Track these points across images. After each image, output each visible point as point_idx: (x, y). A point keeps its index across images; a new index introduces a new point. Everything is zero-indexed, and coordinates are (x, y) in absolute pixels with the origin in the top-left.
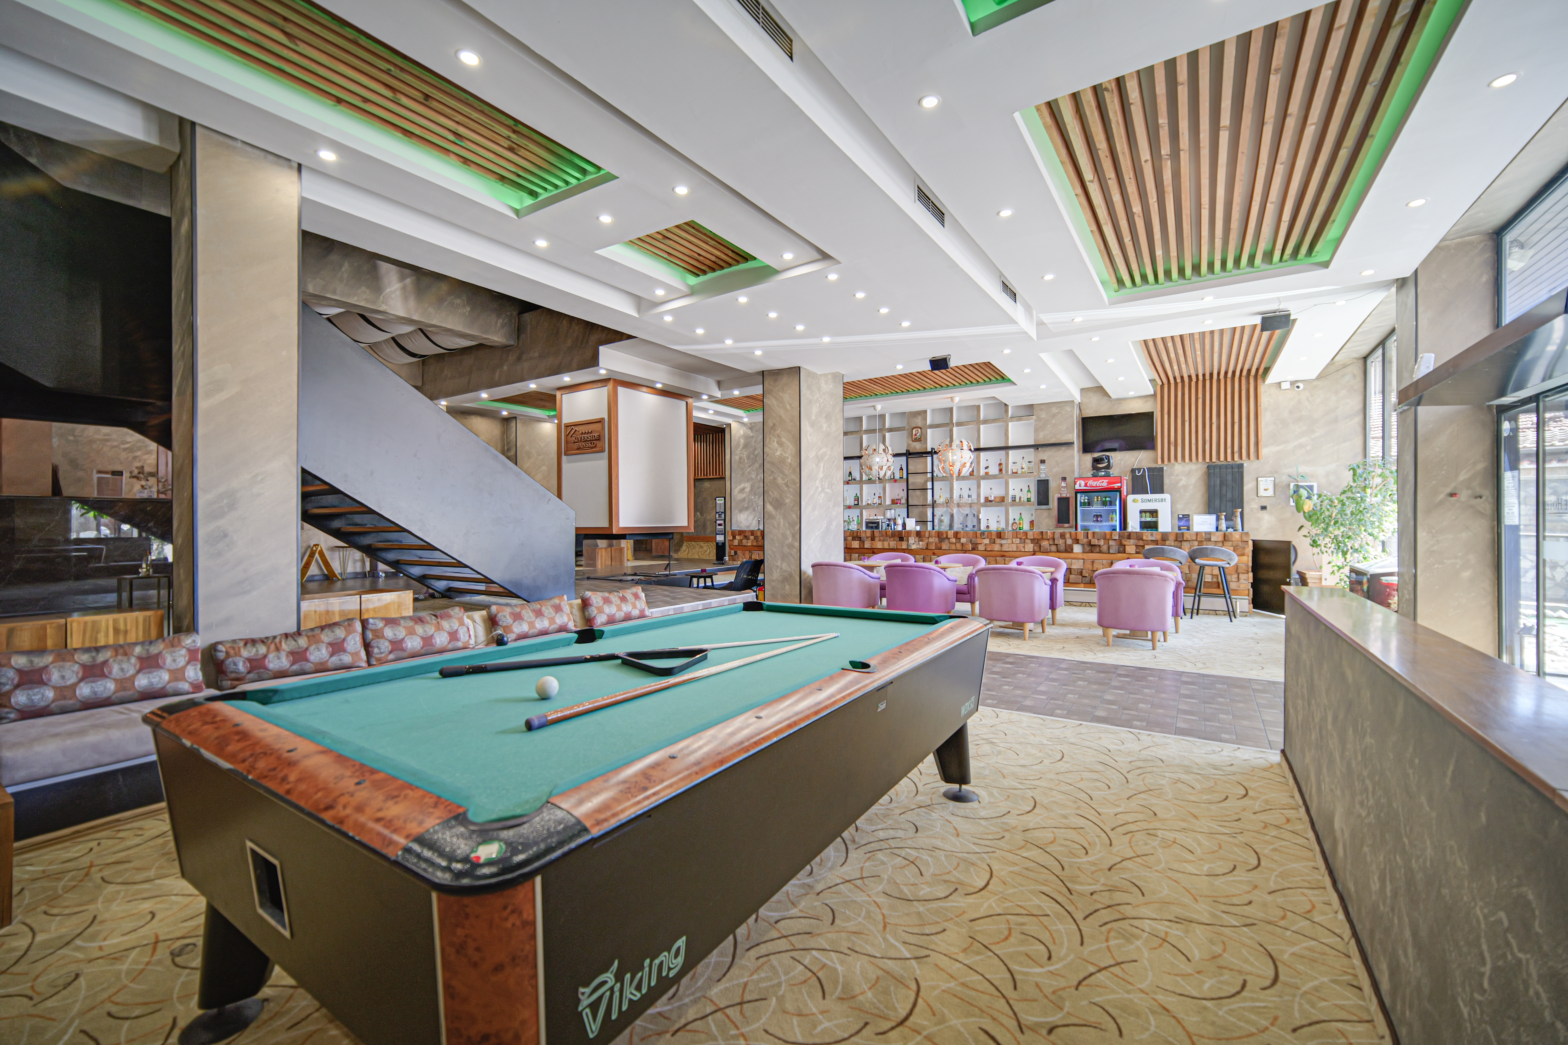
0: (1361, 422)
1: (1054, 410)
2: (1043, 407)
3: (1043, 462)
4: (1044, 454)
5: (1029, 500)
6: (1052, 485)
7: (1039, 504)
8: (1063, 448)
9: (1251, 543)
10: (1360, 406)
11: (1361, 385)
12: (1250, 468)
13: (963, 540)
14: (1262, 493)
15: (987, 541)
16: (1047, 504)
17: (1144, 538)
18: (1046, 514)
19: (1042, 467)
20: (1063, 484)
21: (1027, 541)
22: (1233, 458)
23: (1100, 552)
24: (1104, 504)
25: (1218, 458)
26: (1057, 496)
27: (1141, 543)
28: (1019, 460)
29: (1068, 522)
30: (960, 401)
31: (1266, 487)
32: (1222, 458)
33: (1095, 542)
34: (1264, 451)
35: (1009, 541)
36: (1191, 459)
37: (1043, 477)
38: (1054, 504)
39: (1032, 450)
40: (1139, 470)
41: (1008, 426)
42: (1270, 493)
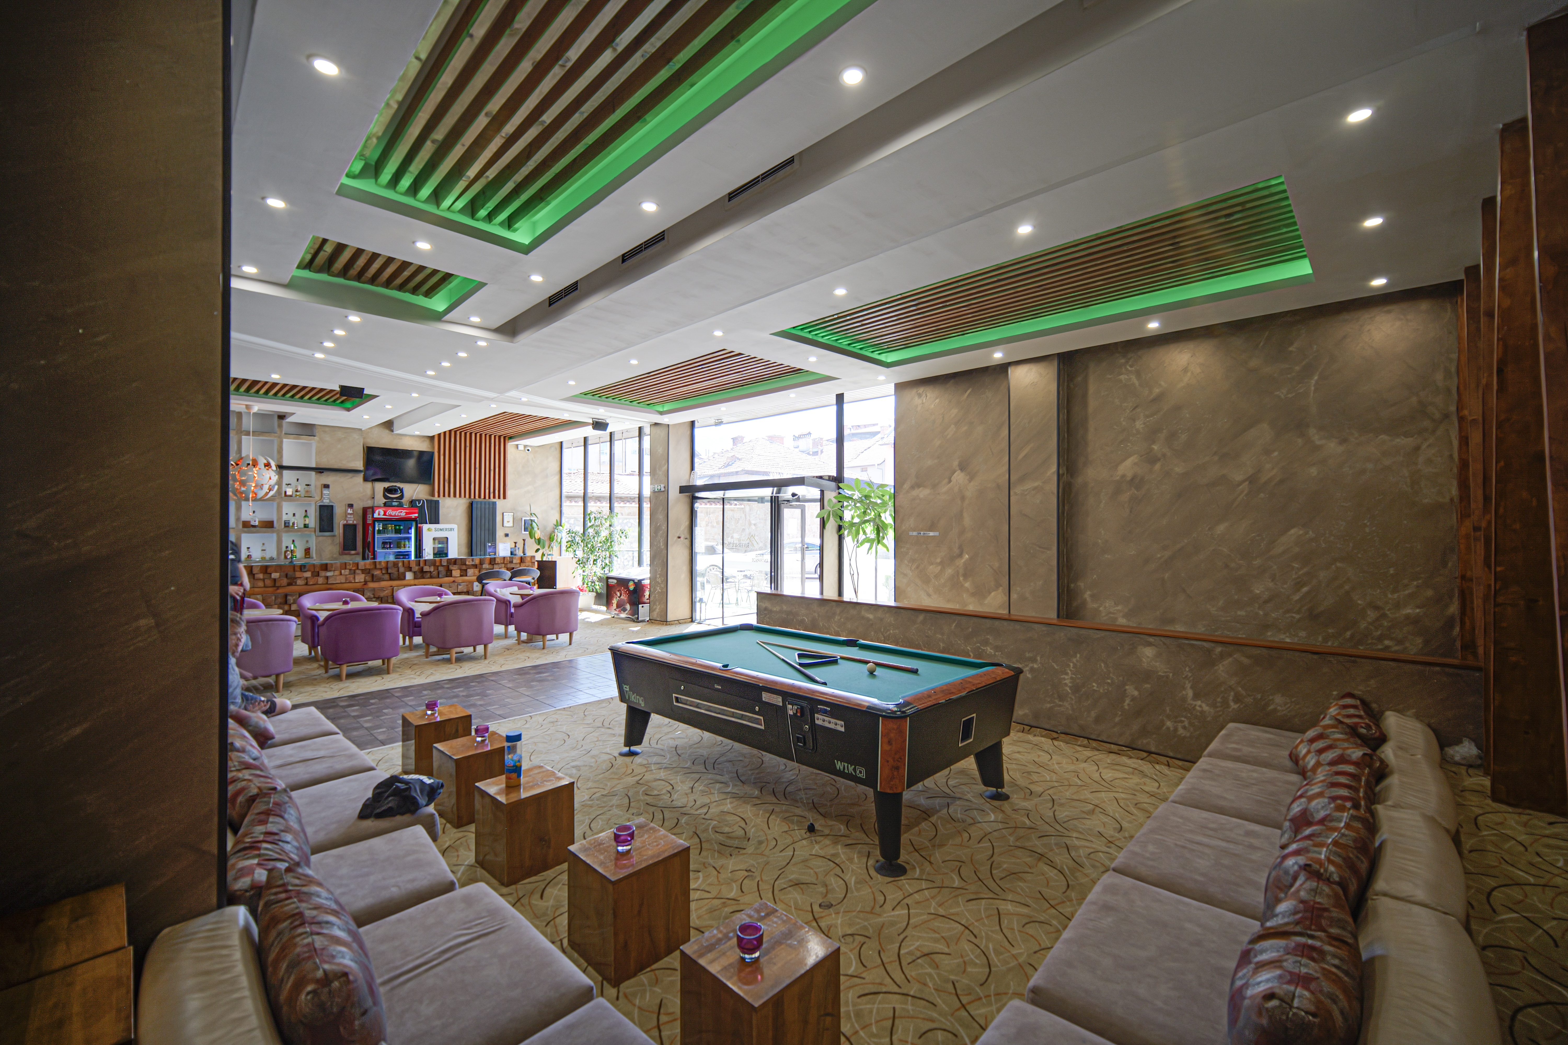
0: (559, 480)
1: (340, 434)
2: (327, 429)
3: (326, 486)
4: (327, 479)
5: (306, 526)
6: (339, 511)
7: (322, 530)
8: (350, 475)
9: (536, 563)
10: (558, 469)
11: (559, 455)
12: (500, 504)
13: (275, 575)
14: (506, 524)
15: (308, 574)
16: (332, 530)
17: (467, 563)
18: (329, 540)
19: (326, 492)
20: (350, 511)
21: (357, 571)
22: (489, 498)
23: (431, 577)
24: (398, 531)
25: (480, 497)
26: (343, 522)
27: (464, 567)
28: (293, 481)
29: (355, 549)
30: (259, 410)
31: (508, 519)
32: (482, 496)
33: (426, 568)
34: (509, 493)
35: (337, 573)
36: (460, 496)
37: (326, 502)
38: (339, 530)
39: (313, 473)
40: (419, 501)
41: (281, 442)
42: (511, 524)
